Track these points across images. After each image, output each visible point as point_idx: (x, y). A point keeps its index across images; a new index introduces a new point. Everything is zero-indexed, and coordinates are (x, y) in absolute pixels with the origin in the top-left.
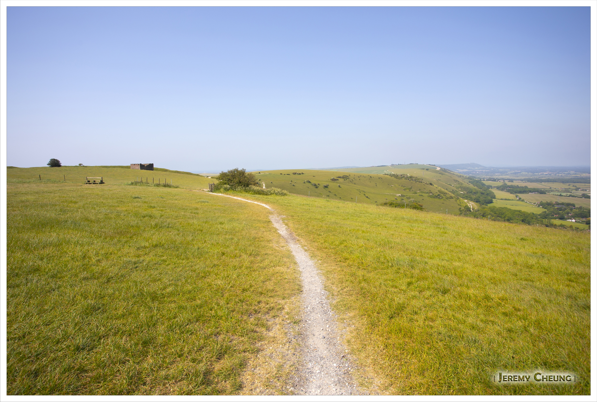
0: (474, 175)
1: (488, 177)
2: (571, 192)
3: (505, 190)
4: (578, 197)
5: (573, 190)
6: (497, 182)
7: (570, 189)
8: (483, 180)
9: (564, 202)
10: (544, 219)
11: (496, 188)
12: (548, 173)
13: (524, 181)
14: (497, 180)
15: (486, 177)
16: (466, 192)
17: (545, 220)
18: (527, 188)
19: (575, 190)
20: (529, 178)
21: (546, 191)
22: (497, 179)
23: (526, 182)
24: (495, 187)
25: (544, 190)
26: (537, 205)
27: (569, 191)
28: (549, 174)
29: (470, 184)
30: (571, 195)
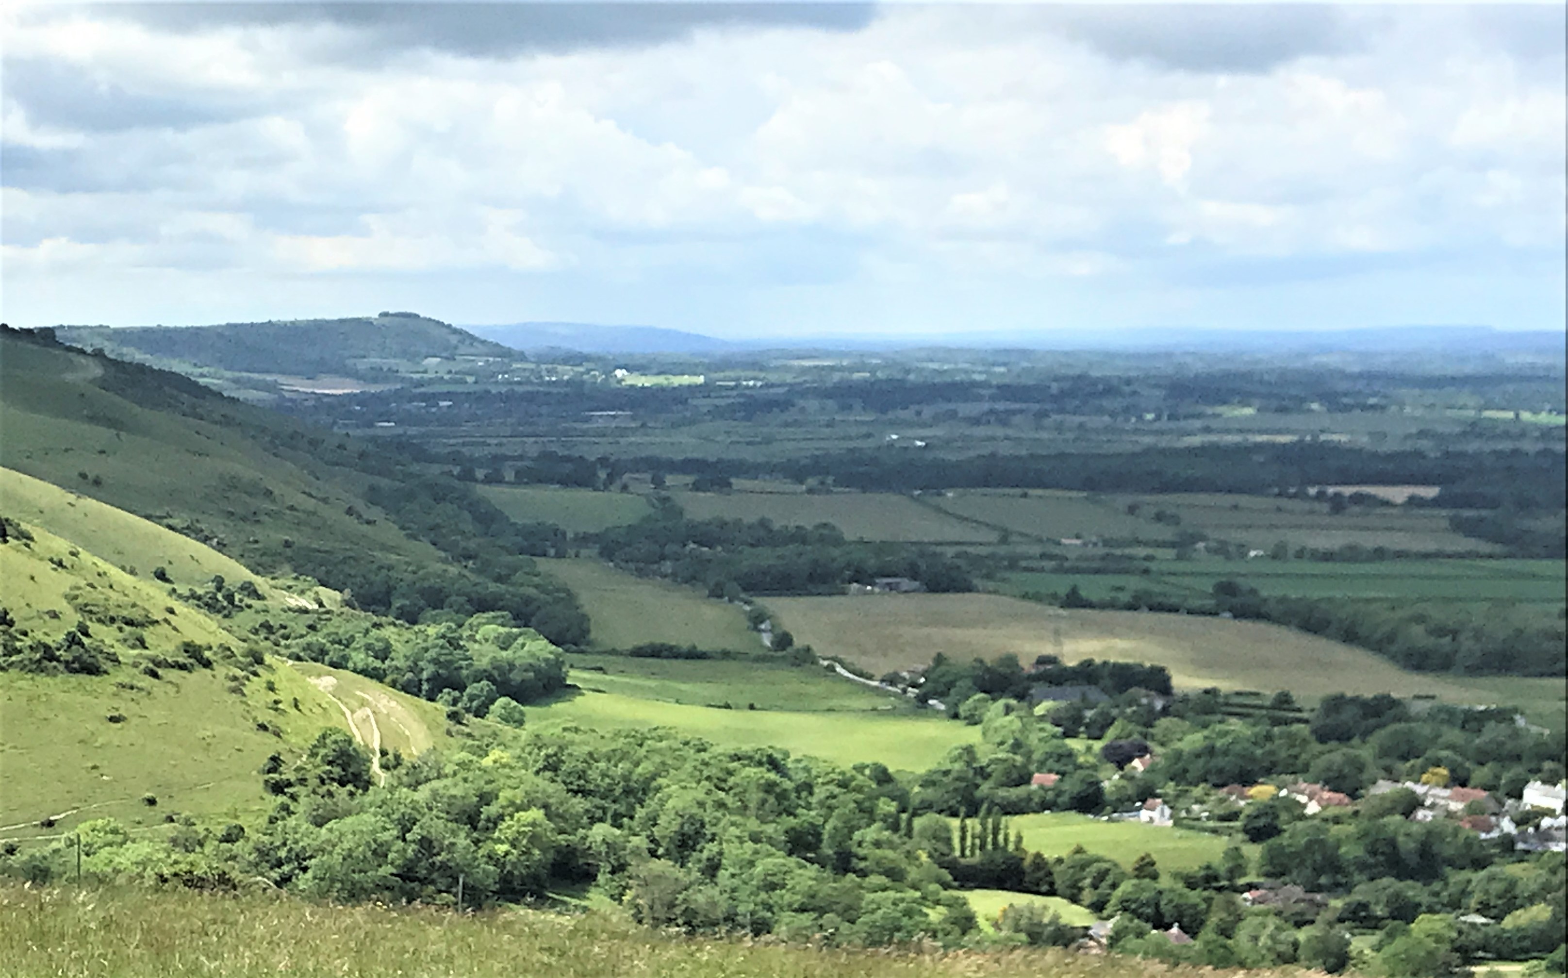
0: (413, 431)
1: (532, 447)
2: (1146, 571)
3: (668, 566)
4: (1190, 612)
5: (1159, 553)
6: (606, 488)
7: (1138, 542)
8: (488, 480)
9: (1098, 661)
10: (954, 814)
11: (595, 550)
12: (986, 406)
13: (812, 482)
14: (602, 475)
15: (512, 448)
16: (337, 595)
17: (963, 829)
18: (838, 541)
19: (1171, 553)
20: (852, 451)
21: (977, 561)
22: (603, 461)
23: (828, 492)
24: (584, 540)
25: (958, 556)
26: (912, 692)
27: (1131, 558)
28: (992, 411)
29: (375, 513)
30: (1148, 593)
